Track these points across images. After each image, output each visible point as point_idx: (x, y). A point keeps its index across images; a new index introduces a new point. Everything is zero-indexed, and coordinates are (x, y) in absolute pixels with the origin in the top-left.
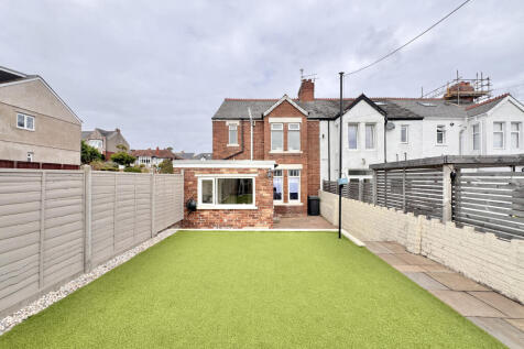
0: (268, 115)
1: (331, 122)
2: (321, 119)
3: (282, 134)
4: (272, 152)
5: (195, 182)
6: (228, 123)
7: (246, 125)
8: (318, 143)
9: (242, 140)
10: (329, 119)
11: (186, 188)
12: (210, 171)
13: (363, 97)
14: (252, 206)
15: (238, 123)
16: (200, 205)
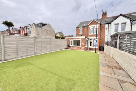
0: (89, 25)
1: (109, 24)
2: (106, 24)
3: (93, 29)
4: (90, 34)
5: (69, 41)
6: (80, 28)
7: (84, 28)
8: (105, 31)
9: (83, 32)
10: (108, 24)
11: (68, 42)
12: (72, 39)
13: (121, 15)
14: (80, 46)
15: (82, 28)
16: (70, 46)
